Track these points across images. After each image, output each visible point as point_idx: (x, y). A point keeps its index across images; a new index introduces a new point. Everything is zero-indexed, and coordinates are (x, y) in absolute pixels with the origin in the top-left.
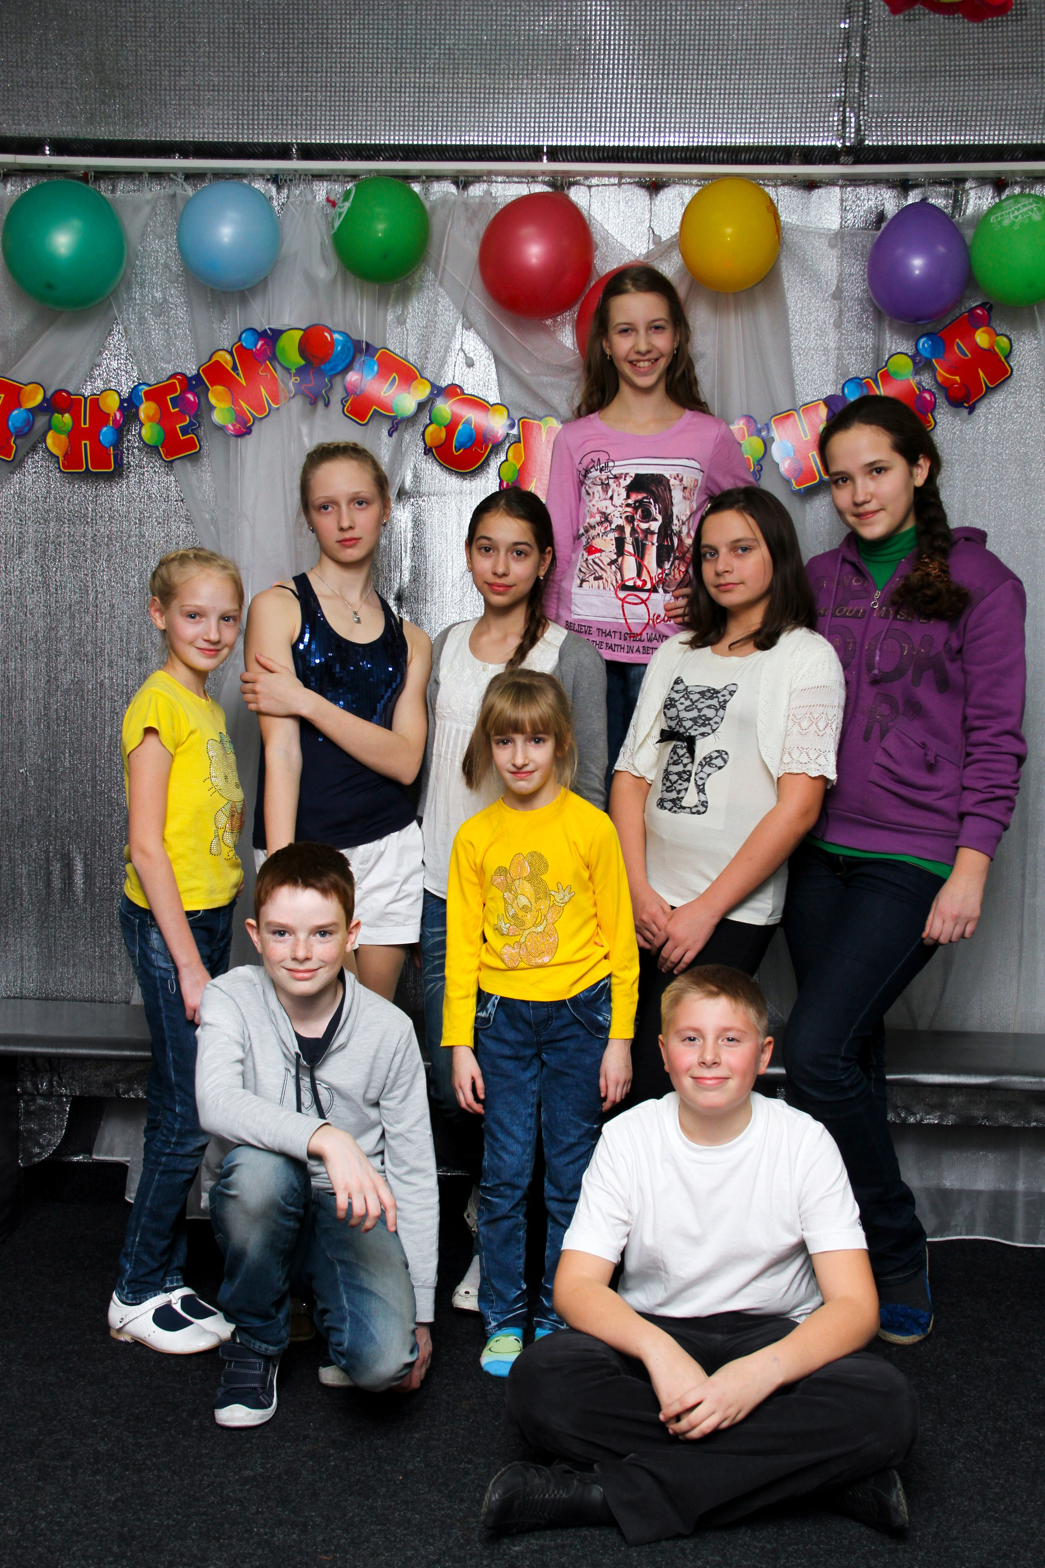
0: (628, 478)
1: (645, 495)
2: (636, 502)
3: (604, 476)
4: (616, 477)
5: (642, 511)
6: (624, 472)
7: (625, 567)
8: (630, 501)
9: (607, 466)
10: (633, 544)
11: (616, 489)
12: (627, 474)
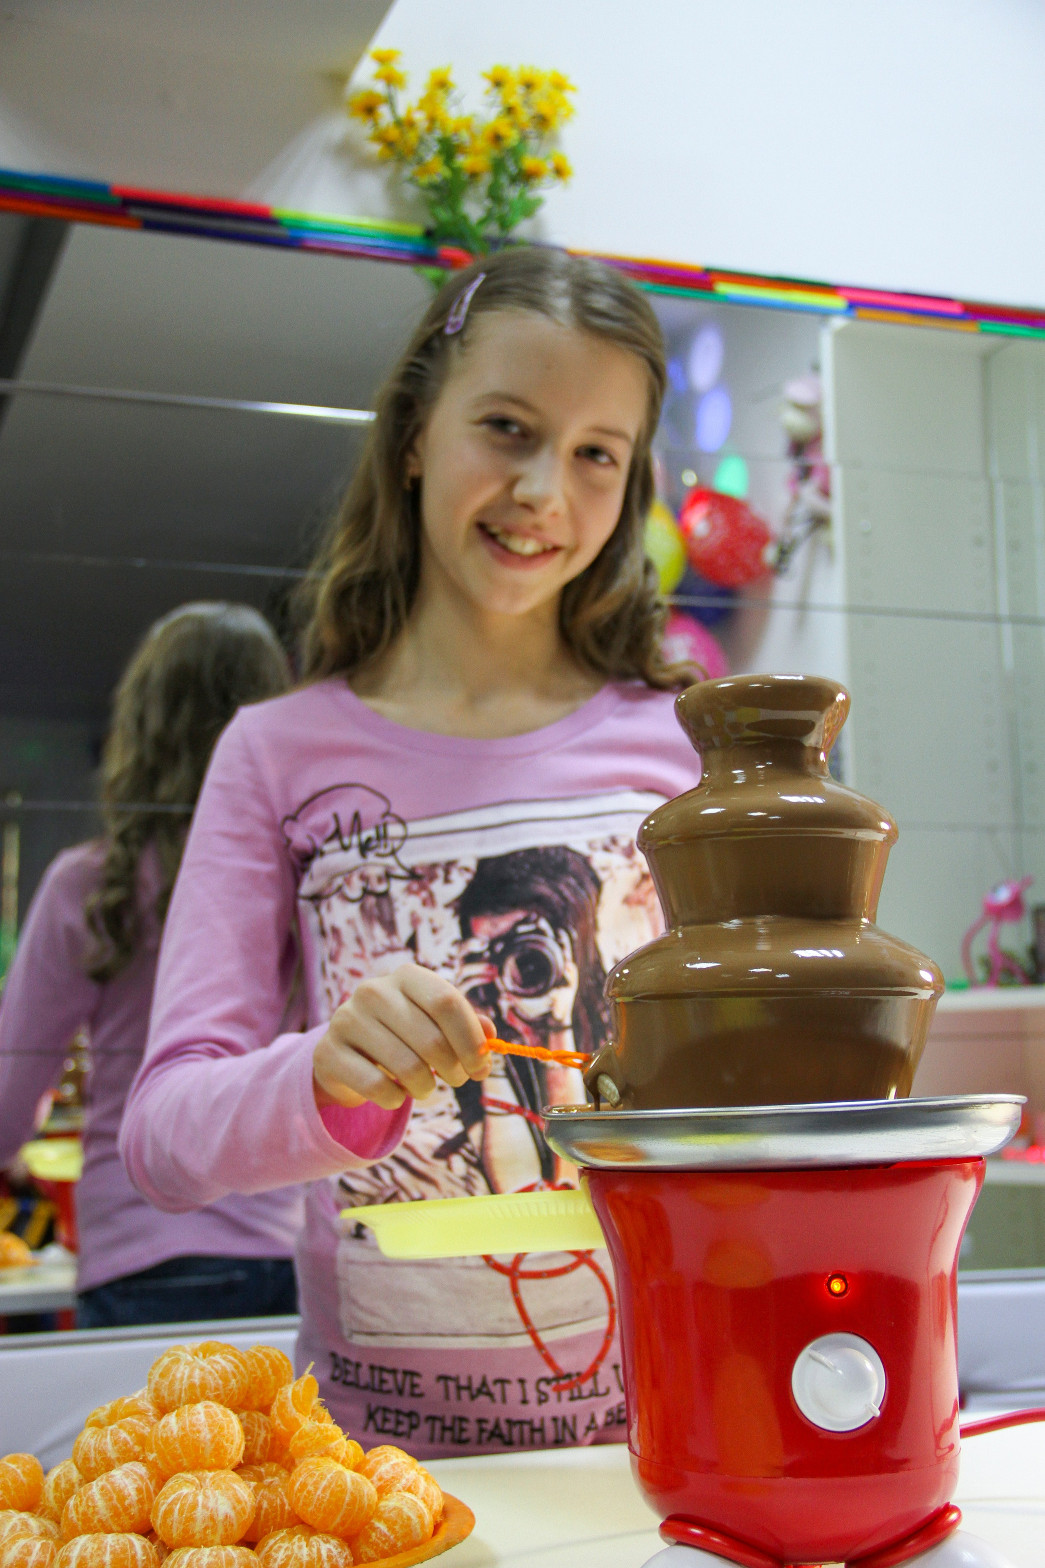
0: (455, 875)
1: (519, 915)
2: (493, 943)
3: (375, 866)
4: (413, 875)
5: (520, 964)
6: (441, 856)
7: (497, 1153)
8: (476, 945)
9: (382, 837)
10: (508, 1075)
11: (425, 913)
12: (449, 866)
